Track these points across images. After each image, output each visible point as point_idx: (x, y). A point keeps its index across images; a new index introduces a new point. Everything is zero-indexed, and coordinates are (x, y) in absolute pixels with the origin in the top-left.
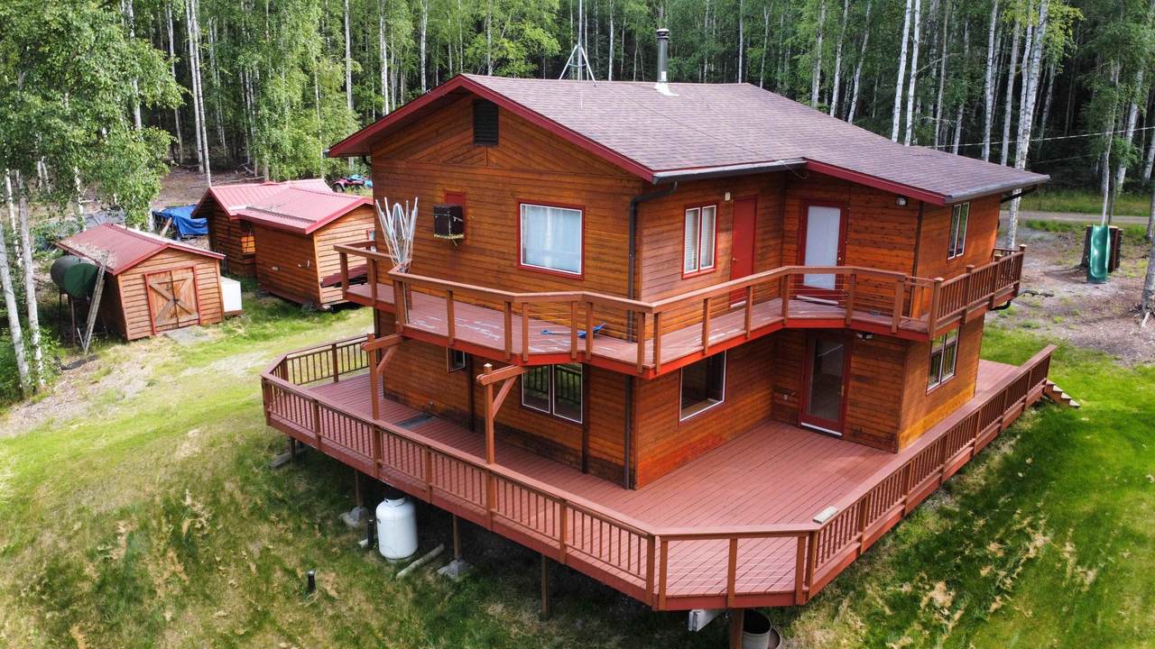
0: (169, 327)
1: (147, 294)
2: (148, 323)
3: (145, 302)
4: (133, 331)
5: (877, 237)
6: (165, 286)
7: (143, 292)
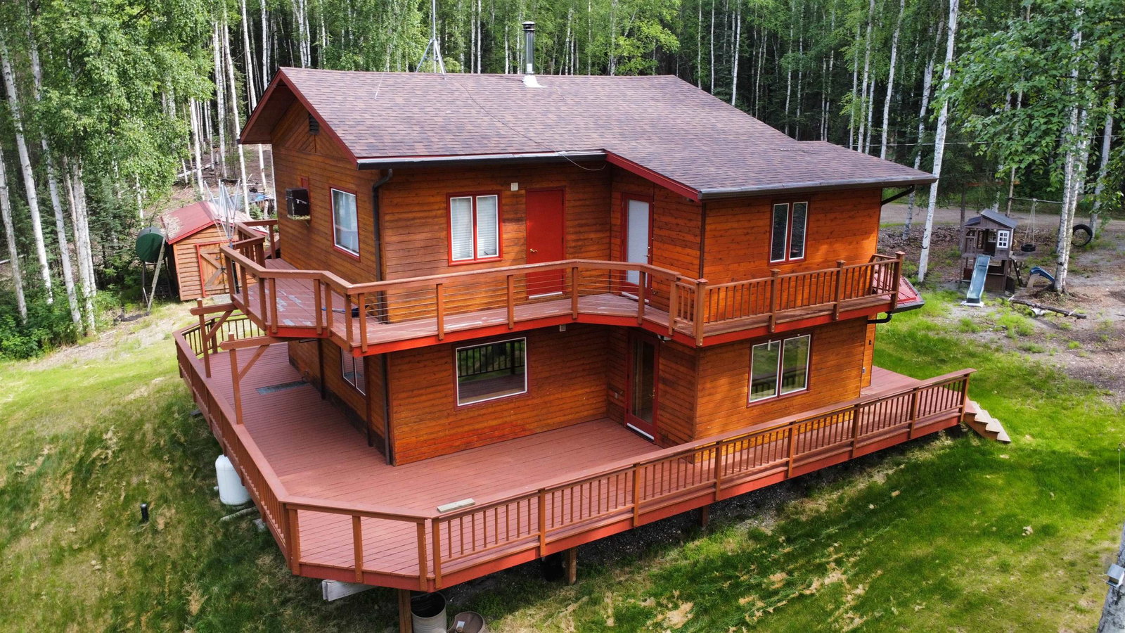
0: (217, 292)
1: (198, 262)
2: (199, 287)
3: (196, 269)
4: (185, 293)
5: (674, 234)
6: (215, 256)
7: (195, 260)
